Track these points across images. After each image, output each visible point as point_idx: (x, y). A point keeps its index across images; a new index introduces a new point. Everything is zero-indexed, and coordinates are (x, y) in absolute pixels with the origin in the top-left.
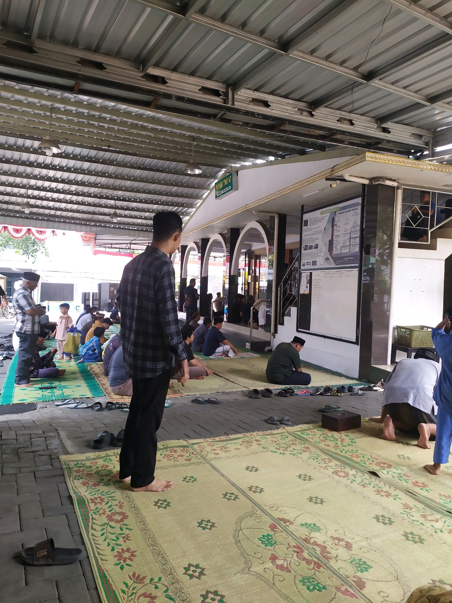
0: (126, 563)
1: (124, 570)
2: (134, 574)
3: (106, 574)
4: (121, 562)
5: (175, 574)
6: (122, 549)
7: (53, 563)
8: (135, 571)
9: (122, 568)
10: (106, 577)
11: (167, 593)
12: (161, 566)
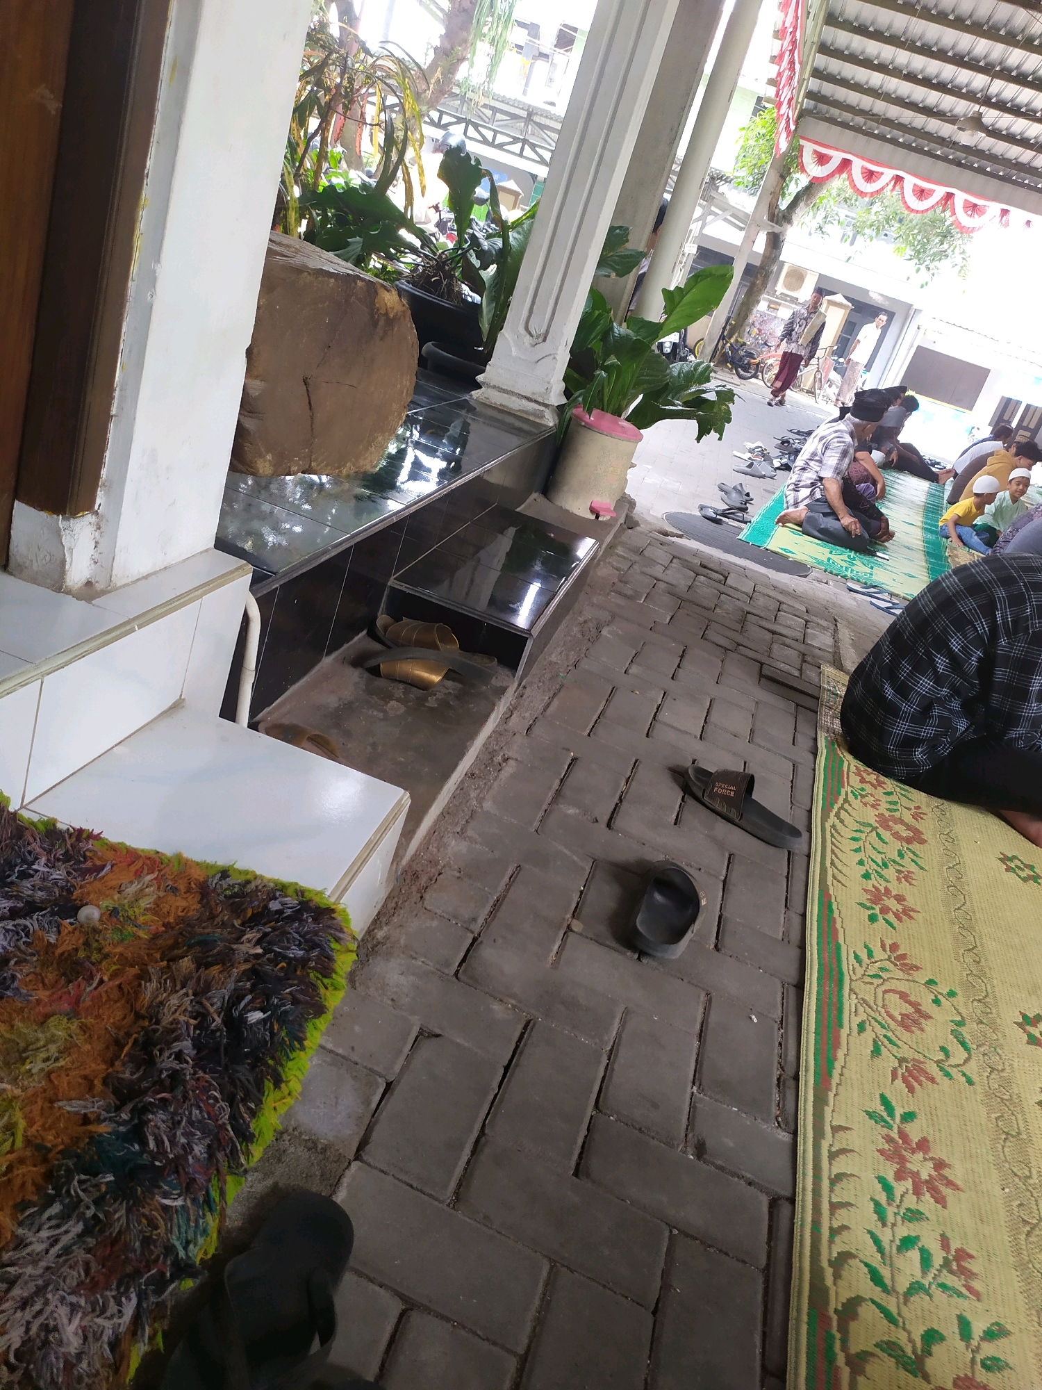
0: (886, 917)
1: (875, 925)
2: (894, 947)
3: (834, 906)
4: (873, 909)
5: (994, 1011)
6: (887, 890)
7: (737, 821)
8: (899, 942)
9: (872, 919)
10: (832, 911)
11: (960, 1029)
12: (965, 974)
